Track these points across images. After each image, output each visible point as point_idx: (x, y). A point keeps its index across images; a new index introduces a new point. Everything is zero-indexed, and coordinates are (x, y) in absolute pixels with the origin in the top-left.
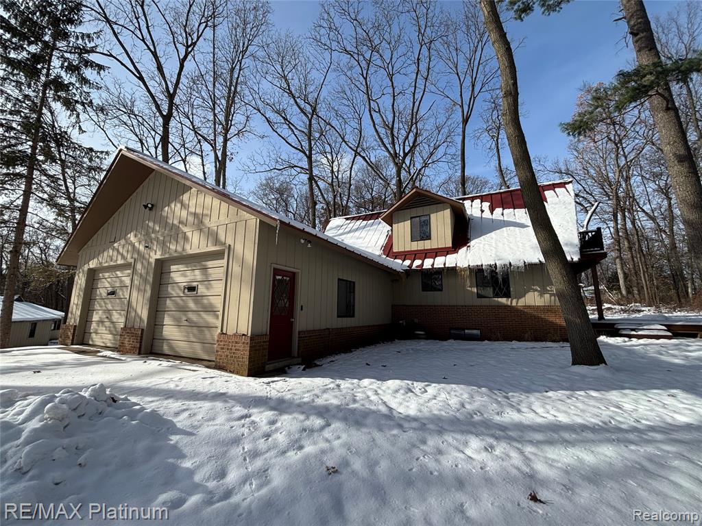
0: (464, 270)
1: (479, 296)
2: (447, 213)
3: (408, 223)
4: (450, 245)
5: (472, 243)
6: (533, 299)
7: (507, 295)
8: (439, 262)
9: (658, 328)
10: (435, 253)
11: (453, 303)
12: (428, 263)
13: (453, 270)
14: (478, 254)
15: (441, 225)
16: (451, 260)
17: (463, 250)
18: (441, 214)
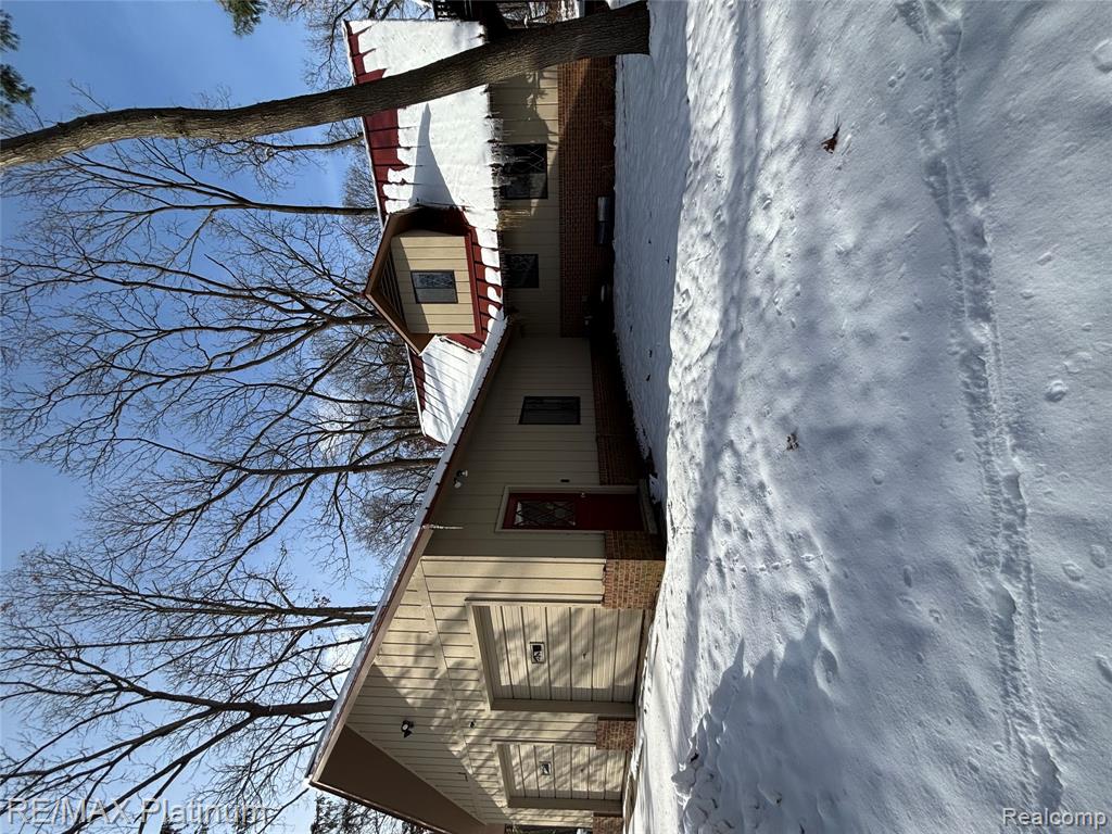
0: (502, 218)
1: (544, 195)
2: (410, 243)
3: (426, 308)
4: (460, 241)
5: (458, 202)
6: (548, 107)
7: (543, 149)
8: (490, 258)
10: (476, 264)
11: (556, 241)
12: (493, 277)
13: (504, 237)
14: (475, 195)
15: (427, 253)
16: (487, 239)
17: (471, 219)
18: (409, 254)
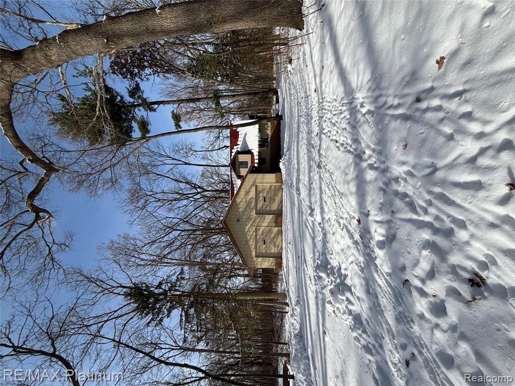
0: (259, 149)
1: (267, 147)
2: (239, 156)
3: (241, 169)
4: (250, 155)
5: (250, 149)
6: (269, 132)
7: (267, 139)
8: (256, 157)
9: (277, 106)
10: (253, 159)
11: (270, 155)
12: (256, 161)
13: (259, 153)
14: (254, 146)
15: (242, 158)
16: (256, 154)
17: (252, 151)
18: (239, 158)
